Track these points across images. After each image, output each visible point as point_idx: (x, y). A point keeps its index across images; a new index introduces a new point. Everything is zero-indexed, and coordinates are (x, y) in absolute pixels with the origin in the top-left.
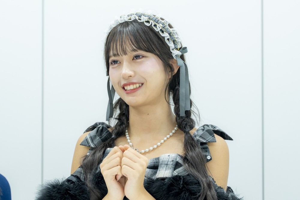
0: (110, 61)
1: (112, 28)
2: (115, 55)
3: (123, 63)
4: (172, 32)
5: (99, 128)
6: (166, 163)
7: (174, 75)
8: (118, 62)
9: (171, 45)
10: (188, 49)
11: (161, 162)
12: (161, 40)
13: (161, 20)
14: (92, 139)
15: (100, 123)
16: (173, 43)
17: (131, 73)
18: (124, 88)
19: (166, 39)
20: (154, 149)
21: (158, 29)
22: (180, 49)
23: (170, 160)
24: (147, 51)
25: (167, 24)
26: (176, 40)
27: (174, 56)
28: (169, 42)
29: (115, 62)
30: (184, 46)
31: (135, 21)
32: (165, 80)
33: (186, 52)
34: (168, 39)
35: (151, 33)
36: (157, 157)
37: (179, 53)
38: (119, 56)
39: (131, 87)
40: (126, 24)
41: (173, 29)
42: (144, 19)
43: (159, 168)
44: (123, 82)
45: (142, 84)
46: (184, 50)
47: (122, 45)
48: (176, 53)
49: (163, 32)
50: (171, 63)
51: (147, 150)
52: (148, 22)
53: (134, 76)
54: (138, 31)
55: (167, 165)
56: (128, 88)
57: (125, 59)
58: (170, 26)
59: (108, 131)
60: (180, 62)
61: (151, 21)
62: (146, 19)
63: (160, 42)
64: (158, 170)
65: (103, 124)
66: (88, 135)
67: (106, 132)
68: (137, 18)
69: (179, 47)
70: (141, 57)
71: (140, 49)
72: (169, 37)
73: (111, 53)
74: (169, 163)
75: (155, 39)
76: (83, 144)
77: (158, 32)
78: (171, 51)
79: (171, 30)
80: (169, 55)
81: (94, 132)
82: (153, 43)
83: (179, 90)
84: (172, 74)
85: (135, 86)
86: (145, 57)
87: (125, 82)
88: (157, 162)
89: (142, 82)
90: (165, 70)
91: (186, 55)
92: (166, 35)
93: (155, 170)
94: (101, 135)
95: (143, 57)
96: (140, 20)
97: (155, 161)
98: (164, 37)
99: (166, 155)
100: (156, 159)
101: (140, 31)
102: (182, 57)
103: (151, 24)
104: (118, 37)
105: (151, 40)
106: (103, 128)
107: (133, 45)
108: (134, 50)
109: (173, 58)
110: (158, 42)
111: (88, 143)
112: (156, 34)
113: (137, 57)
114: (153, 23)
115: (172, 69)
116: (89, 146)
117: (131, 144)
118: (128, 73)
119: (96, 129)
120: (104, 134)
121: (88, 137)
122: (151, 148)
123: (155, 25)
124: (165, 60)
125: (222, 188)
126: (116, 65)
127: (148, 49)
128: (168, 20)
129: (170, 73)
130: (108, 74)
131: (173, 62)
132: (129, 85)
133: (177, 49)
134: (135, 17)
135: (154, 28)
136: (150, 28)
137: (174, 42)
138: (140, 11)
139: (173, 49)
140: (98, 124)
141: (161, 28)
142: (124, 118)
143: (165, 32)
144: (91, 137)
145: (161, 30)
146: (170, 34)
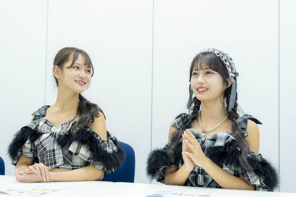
0: (192, 73)
1: (197, 55)
2: (196, 70)
3: (199, 75)
4: (231, 62)
5: (182, 116)
6: (221, 138)
7: (228, 88)
8: (197, 74)
9: (229, 70)
10: (239, 74)
11: (218, 138)
12: (224, 66)
13: (226, 55)
14: (178, 123)
15: (183, 114)
16: (230, 69)
17: (203, 81)
18: (197, 90)
19: (227, 65)
20: (214, 129)
21: (223, 59)
22: (235, 73)
23: (224, 136)
24: (214, 70)
25: (230, 58)
26: (233, 67)
27: (230, 76)
28: (229, 68)
29: (195, 74)
30: (237, 72)
31: (211, 52)
32: (222, 89)
33: (238, 76)
34: (228, 66)
35: (219, 60)
36: (215, 134)
37: (233, 75)
38: (198, 70)
39: (202, 90)
40: (205, 54)
41: (232, 61)
42: (216, 52)
43: (217, 140)
44: (198, 86)
45: (208, 89)
46: (236, 74)
47: (201, 65)
48: (231, 75)
49: (226, 61)
50: (227, 80)
51: (211, 130)
52: (218, 54)
53: (204, 84)
54: (211, 58)
55: (222, 139)
56: (200, 90)
57: (201, 72)
58: (231, 59)
59: (188, 118)
60: (233, 80)
61: (220, 54)
62: (218, 52)
63: (223, 67)
64: (216, 142)
65: (185, 114)
66: (176, 121)
67: (187, 119)
68: (213, 51)
69: (234, 72)
70: (210, 73)
71: (211, 68)
72: (229, 65)
73: (194, 69)
74: (223, 138)
75: (220, 65)
76: (173, 126)
77: (223, 61)
78: (229, 73)
79: (231, 61)
80: (227, 75)
81: (179, 119)
82: (219, 66)
83: (230, 97)
84: (227, 87)
85: (204, 89)
86: (213, 73)
87: (199, 86)
88: (215, 137)
89: (208, 88)
90: (223, 83)
91: (237, 78)
92: (227, 64)
93: (214, 142)
94: (183, 121)
95: (212, 73)
96: (214, 52)
97: (214, 136)
98: (226, 64)
99: (221, 133)
100: (215, 135)
101: (212, 58)
102: (235, 78)
103: (220, 55)
104: (199, 60)
105: (218, 64)
106: (185, 116)
107: (207, 65)
108: (207, 69)
109: (229, 77)
110: (222, 66)
111: (176, 126)
112: (222, 62)
113: (208, 73)
114: (221, 55)
115: (227, 84)
116: (176, 127)
117: (201, 126)
118: (202, 81)
119: (180, 117)
120: (185, 120)
121: (176, 122)
122: (213, 129)
123: (222, 57)
124: (224, 77)
125: (254, 153)
126: (195, 76)
127: (215, 69)
128: (230, 55)
129: (226, 86)
130: (190, 81)
131: (229, 80)
132: (201, 88)
133: (233, 73)
134: (211, 50)
135: (221, 58)
136: (219, 58)
137: (232, 68)
138: (215, 48)
139: (230, 72)
140: (182, 114)
141: (225, 59)
142: (196, 109)
143: (227, 62)
144: (178, 122)
145: (225, 60)
146: (230, 64)
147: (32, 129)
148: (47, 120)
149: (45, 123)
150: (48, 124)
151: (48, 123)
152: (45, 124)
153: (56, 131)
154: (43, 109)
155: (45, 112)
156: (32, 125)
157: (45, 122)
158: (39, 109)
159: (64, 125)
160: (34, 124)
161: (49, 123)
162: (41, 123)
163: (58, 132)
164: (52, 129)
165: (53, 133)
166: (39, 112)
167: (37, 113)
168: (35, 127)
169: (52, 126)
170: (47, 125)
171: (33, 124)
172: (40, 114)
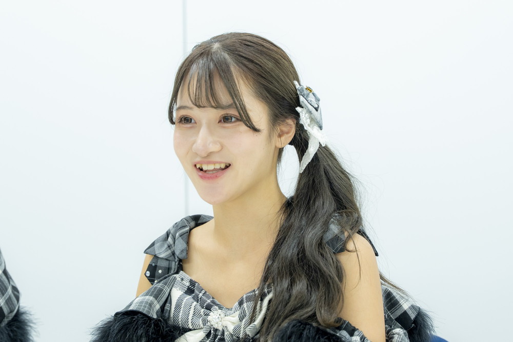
147: (150, 319)
148: (192, 283)
149: (190, 291)
150: (196, 299)
151: (196, 291)
152: (189, 298)
153: (225, 324)
154: (181, 235)
155: (185, 245)
156: (151, 305)
157: (189, 288)
158: (168, 234)
159: (245, 305)
160: (156, 297)
161: (201, 295)
162: (177, 293)
163: (231, 328)
164: (209, 318)
165: (216, 330)
166: (166, 246)
167: (162, 246)
168: (158, 307)
169: (209, 308)
170: (195, 303)
171: (151, 298)
172: (169, 252)
